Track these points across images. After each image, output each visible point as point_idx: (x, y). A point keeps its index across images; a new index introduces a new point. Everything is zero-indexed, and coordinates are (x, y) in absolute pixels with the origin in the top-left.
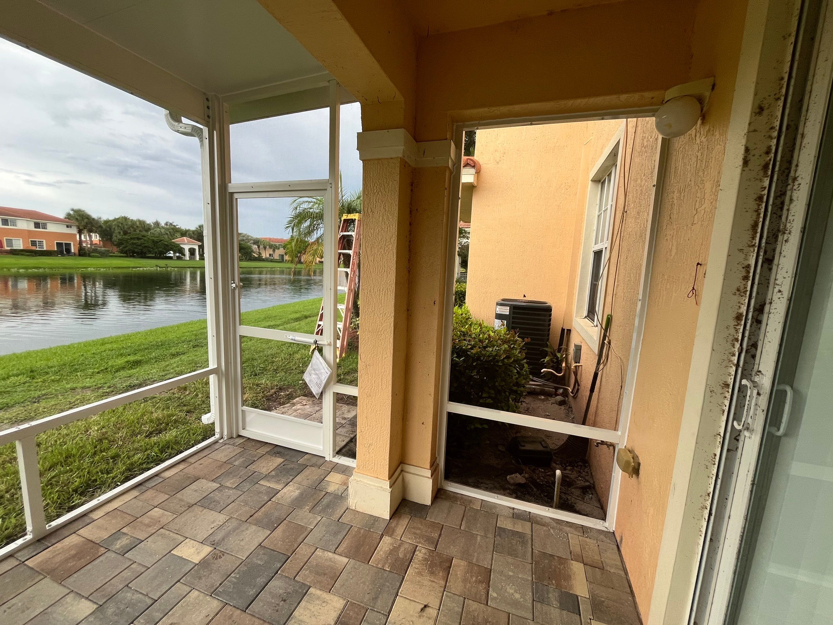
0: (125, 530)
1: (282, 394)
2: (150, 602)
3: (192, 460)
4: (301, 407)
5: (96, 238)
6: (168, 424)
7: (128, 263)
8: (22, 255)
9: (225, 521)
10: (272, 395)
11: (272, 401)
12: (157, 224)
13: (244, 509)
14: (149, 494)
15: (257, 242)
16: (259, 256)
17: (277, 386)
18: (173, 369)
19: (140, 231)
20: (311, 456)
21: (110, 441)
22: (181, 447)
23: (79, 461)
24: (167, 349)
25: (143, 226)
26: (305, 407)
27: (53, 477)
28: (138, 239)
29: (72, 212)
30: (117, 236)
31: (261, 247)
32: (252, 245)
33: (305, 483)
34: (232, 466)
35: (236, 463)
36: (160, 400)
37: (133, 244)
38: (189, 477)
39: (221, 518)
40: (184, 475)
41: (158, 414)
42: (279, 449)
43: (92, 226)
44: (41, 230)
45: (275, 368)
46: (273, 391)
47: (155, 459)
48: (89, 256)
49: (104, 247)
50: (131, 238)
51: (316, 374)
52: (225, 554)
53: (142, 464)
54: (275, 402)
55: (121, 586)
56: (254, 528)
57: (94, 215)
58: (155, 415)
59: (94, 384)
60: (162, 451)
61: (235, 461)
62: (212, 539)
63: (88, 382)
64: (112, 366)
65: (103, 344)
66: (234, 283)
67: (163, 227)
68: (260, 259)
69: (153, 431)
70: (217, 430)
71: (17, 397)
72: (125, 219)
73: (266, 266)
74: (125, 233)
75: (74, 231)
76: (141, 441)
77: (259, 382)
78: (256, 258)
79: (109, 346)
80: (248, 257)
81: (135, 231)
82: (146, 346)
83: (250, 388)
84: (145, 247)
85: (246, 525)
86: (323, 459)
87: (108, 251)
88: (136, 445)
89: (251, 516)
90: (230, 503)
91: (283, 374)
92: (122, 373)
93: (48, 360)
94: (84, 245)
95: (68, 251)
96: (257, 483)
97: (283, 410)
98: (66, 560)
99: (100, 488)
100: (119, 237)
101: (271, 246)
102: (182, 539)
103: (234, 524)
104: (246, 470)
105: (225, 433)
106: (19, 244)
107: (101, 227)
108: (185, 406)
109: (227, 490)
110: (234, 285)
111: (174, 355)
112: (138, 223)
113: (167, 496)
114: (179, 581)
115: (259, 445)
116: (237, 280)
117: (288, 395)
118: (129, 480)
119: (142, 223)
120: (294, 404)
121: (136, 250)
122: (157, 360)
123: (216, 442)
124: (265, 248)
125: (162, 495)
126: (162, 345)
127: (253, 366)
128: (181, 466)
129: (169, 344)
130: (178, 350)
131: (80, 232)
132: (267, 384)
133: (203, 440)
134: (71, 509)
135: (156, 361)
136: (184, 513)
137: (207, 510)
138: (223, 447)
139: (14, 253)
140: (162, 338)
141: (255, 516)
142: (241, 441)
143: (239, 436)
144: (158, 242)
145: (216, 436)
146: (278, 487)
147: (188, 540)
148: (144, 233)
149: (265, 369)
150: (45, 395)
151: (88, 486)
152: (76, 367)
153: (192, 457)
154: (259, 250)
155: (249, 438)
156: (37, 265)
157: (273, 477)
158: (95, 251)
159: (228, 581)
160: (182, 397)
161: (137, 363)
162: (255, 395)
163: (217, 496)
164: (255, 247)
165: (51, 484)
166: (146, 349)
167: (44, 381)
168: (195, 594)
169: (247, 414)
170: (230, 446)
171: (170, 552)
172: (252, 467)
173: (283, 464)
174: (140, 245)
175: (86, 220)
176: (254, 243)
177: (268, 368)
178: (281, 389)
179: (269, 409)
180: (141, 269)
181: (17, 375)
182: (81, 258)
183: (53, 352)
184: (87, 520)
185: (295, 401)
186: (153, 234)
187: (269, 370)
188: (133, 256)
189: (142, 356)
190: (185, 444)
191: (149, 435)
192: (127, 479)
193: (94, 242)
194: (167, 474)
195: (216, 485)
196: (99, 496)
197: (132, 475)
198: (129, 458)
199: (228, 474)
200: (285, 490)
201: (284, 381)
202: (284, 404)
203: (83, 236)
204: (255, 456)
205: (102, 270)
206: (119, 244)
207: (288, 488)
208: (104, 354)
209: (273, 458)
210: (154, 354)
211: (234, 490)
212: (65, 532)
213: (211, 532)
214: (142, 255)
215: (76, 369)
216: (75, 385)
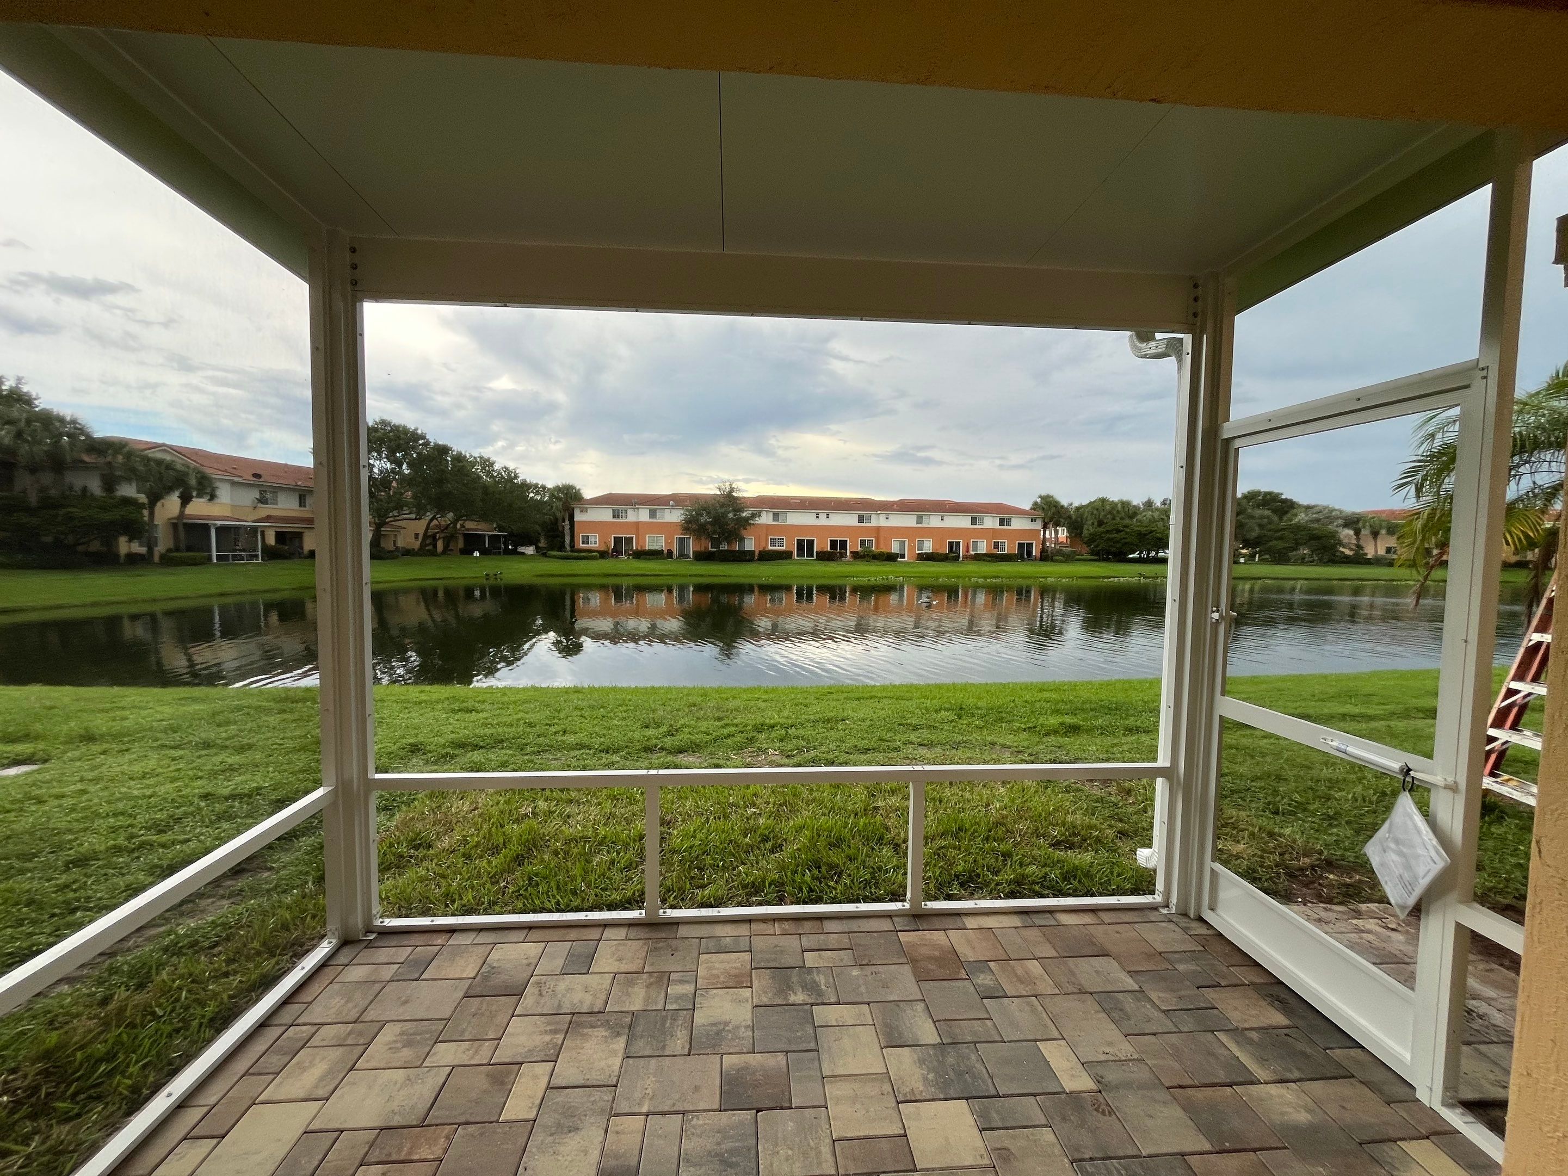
0: (992, 964)
1: (1331, 876)
2: (993, 1092)
3: (1106, 917)
4: (1378, 929)
5: (1063, 534)
6: (1085, 840)
7: (1097, 569)
8: (984, 560)
9: (1129, 1057)
10: (1302, 869)
11: (1301, 882)
12: (1149, 504)
13: (1171, 1062)
14: (1033, 934)
15: (1353, 522)
16: (1357, 554)
17: (1320, 853)
18: (1121, 753)
19: (1122, 519)
20: (1371, 1059)
21: (1008, 831)
22: (1094, 885)
23: (970, 841)
24: (1121, 718)
25: (1127, 510)
26: (1394, 935)
27: (943, 847)
28: (1118, 531)
29: (1039, 500)
30: (1088, 530)
31: (1365, 532)
32: (1340, 529)
33: (1333, 1110)
34: (1170, 967)
35: (1181, 967)
36: (1087, 797)
37: (1109, 539)
38: (1094, 944)
39: (1125, 1049)
40: (1087, 935)
41: (1077, 818)
42: (1284, 995)
43: (1061, 517)
44: (1005, 527)
45: (1331, 812)
46: (1307, 860)
47: (1053, 887)
48: (1052, 560)
49: (1071, 546)
50: (1108, 532)
51: (1401, 854)
52: (1114, 1116)
53: (1034, 883)
54: (1306, 886)
55: (969, 1039)
56: (1178, 1112)
57: (1064, 502)
58: (1069, 818)
59: (1016, 744)
60: (1066, 877)
61: (1180, 961)
62: (1099, 1070)
63: (1009, 740)
64: (1042, 725)
65: (1041, 690)
66: (1218, 611)
67: (1157, 509)
68: (1359, 559)
69: (1062, 841)
70: (1160, 886)
71: (942, 736)
72: (1103, 501)
73: (1370, 577)
74: (1101, 523)
75: (1038, 525)
76: (1042, 849)
77: (1277, 830)
78: (1347, 557)
79: (1047, 695)
80: (1326, 558)
81: (1114, 519)
82: (1093, 706)
83: (1252, 835)
84: (1126, 543)
85: (1163, 1095)
86: (1407, 1089)
87: (1075, 552)
88: (1036, 852)
89: (1181, 1087)
90: (1147, 1031)
91: (1349, 832)
92: (1052, 739)
93: (979, 699)
94: (1048, 544)
95: (1029, 553)
96: (1213, 1032)
97: (1323, 914)
98: (928, 958)
99: (981, 889)
100: (1092, 530)
101: (1391, 530)
102: (1057, 1035)
103: (1139, 1074)
104: (1196, 991)
105: (1174, 900)
106: (983, 548)
107: (1070, 517)
108: (1121, 820)
109: (1149, 1006)
110: (1216, 616)
111: (1130, 730)
112: (1119, 506)
113: (1055, 955)
114: (1035, 1095)
115: (1238, 959)
116: (1223, 606)
117: (1347, 885)
118: (1016, 898)
119: (1125, 504)
120: (1358, 914)
121: (1113, 549)
122: (1104, 731)
123: (1154, 908)
124: (1375, 534)
125: (1048, 946)
126: (1116, 709)
127: (1276, 792)
128: (1087, 919)
129: (1127, 710)
130: (1138, 724)
131: (1045, 527)
132: (1294, 841)
133: (1134, 892)
134: (949, 897)
135: (1102, 734)
136: (1070, 996)
137: (1105, 1016)
138: (1163, 924)
139: (978, 558)
140: (1121, 697)
141: (1190, 1091)
142: (1203, 931)
143: (1201, 920)
144: (1145, 535)
145: (1156, 896)
146: (1260, 1073)
147: (1063, 1042)
148: (1127, 521)
149: (1303, 806)
150: (965, 742)
151: (971, 879)
152: (1004, 715)
153: (1107, 913)
154: (1358, 539)
155: (1221, 935)
156: (994, 574)
157: (1251, 1042)
158: (1059, 552)
159: (1105, 1165)
160: (1121, 804)
161: (1074, 730)
162: (1259, 853)
163: (1129, 1003)
164: (1347, 534)
165: (939, 855)
166: (1092, 710)
167: (968, 725)
168: (1047, 1136)
169: (1222, 883)
170: (1177, 929)
171: (1036, 1041)
172: (1211, 995)
173: (1286, 1031)
174: (1118, 542)
175: (1053, 509)
176: (1346, 525)
177: (1311, 807)
178: (1330, 865)
179: (1286, 897)
180: (1116, 579)
181: (948, 711)
182: (1042, 563)
183: (987, 689)
184: (958, 922)
185: (1363, 907)
186: (1140, 521)
187: (1313, 814)
188: (1107, 560)
189: (1083, 720)
190: (1101, 884)
191: (1056, 845)
192: (1012, 895)
193: (1060, 540)
194: (1065, 919)
195: (1131, 984)
196: (979, 899)
197: (1018, 892)
198: (1021, 865)
199: (1159, 977)
200: (1274, 1090)
201: (1345, 850)
202: (1329, 901)
203: (1047, 532)
204: (1224, 977)
205: (1064, 580)
206: (1091, 540)
207: (1284, 1092)
208: (1038, 705)
209: (1264, 1003)
210: (1100, 721)
211: (1162, 1015)
212: (937, 923)
213: (1103, 1058)
214: (1120, 557)
215: (1002, 718)
216: (996, 740)
